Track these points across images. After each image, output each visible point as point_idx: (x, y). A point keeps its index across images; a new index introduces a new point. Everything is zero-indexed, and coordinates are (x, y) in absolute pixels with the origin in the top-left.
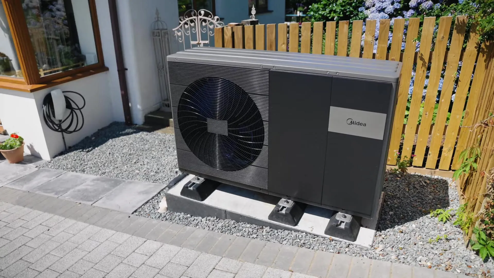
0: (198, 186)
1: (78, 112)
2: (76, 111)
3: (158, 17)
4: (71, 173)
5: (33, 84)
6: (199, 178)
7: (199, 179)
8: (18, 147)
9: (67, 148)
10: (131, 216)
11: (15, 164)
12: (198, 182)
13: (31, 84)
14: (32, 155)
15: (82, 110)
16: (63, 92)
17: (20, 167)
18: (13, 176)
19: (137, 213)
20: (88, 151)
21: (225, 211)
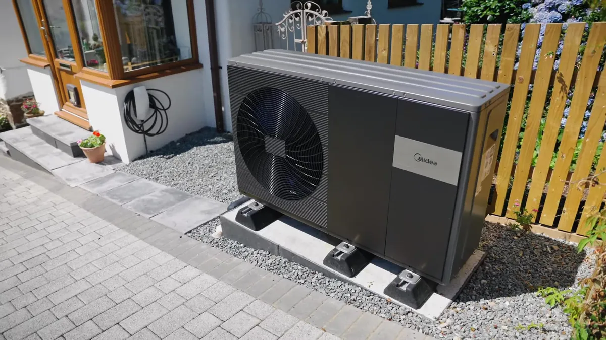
0: (253, 213)
1: (163, 112)
2: (161, 111)
3: (261, 9)
4: (144, 181)
5: (116, 79)
6: (258, 203)
7: (257, 205)
8: (98, 146)
9: (149, 152)
10: (184, 237)
11: (95, 164)
12: (256, 209)
13: (114, 79)
14: (113, 156)
15: (166, 111)
16: (147, 90)
17: (98, 167)
18: (90, 177)
19: (190, 234)
20: (169, 158)
21: (278, 246)
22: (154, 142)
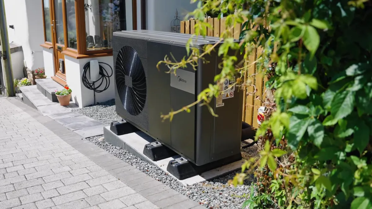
1: (107, 78)
2: (106, 77)
3: (177, 17)
5: (81, 54)
6: (124, 120)
7: (123, 121)
8: (66, 95)
9: (96, 103)
10: (84, 139)
11: (62, 106)
12: (121, 122)
13: (80, 54)
14: (76, 104)
15: (110, 78)
16: (99, 63)
17: (64, 108)
19: (88, 139)
22: (100, 97)
